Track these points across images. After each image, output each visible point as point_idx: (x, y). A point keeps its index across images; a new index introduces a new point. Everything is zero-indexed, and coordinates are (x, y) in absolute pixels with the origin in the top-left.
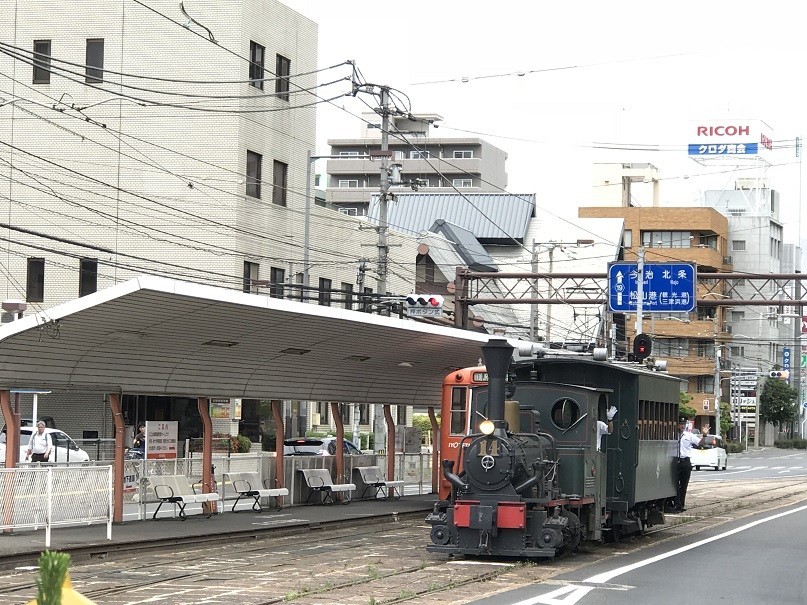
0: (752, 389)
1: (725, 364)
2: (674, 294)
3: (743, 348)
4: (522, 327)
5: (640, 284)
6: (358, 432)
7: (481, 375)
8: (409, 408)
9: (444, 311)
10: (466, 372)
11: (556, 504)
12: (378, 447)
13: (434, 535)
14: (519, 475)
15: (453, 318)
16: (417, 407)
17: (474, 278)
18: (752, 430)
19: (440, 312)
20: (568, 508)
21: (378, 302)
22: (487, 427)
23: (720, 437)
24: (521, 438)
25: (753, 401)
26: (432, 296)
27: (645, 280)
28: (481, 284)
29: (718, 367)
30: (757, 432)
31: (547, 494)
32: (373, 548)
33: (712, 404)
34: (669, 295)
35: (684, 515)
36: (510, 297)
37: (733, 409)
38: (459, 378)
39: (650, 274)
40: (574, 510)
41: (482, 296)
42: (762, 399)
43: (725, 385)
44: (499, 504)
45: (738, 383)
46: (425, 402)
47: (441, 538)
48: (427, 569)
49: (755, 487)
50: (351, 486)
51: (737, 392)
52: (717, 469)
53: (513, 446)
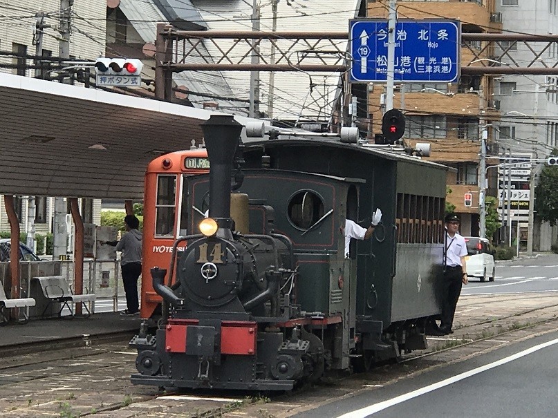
0: (524, 180)
1: (492, 148)
2: (433, 60)
3: (514, 128)
4: (237, 100)
5: (391, 46)
6: (33, 232)
7: (194, 161)
8: (97, 202)
9: (143, 80)
10: (175, 157)
11: (296, 324)
12: (59, 252)
13: (140, 363)
14: (249, 287)
15: (153, 88)
16: (108, 200)
17: (180, 37)
18: (524, 232)
19: (138, 80)
20: (310, 330)
21: (60, 68)
22: (208, 227)
23: (485, 240)
24: (251, 241)
25: (526, 195)
26: (128, 61)
27: (396, 41)
28: (188, 47)
29: (484, 151)
30: (530, 233)
31: (283, 311)
32: (60, 380)
33: (476, 198)
34: (427, 60)
35: (449, 338)
36: (225, 62)
37: (500, 205)
38: (166, 164)
39: (402, 34)
40: (317, 332)
41: (189, 61)
42: (538, 192)
43: (492, 174)
44: (224, 325)
45: (508, 172)
46: (122, 195)
47: (149, 366)
48: (132, 405)
49: (531, 303)
50: (30, 301)
51: (506, 183)
52: (482, 280)
53: (240, 251)
